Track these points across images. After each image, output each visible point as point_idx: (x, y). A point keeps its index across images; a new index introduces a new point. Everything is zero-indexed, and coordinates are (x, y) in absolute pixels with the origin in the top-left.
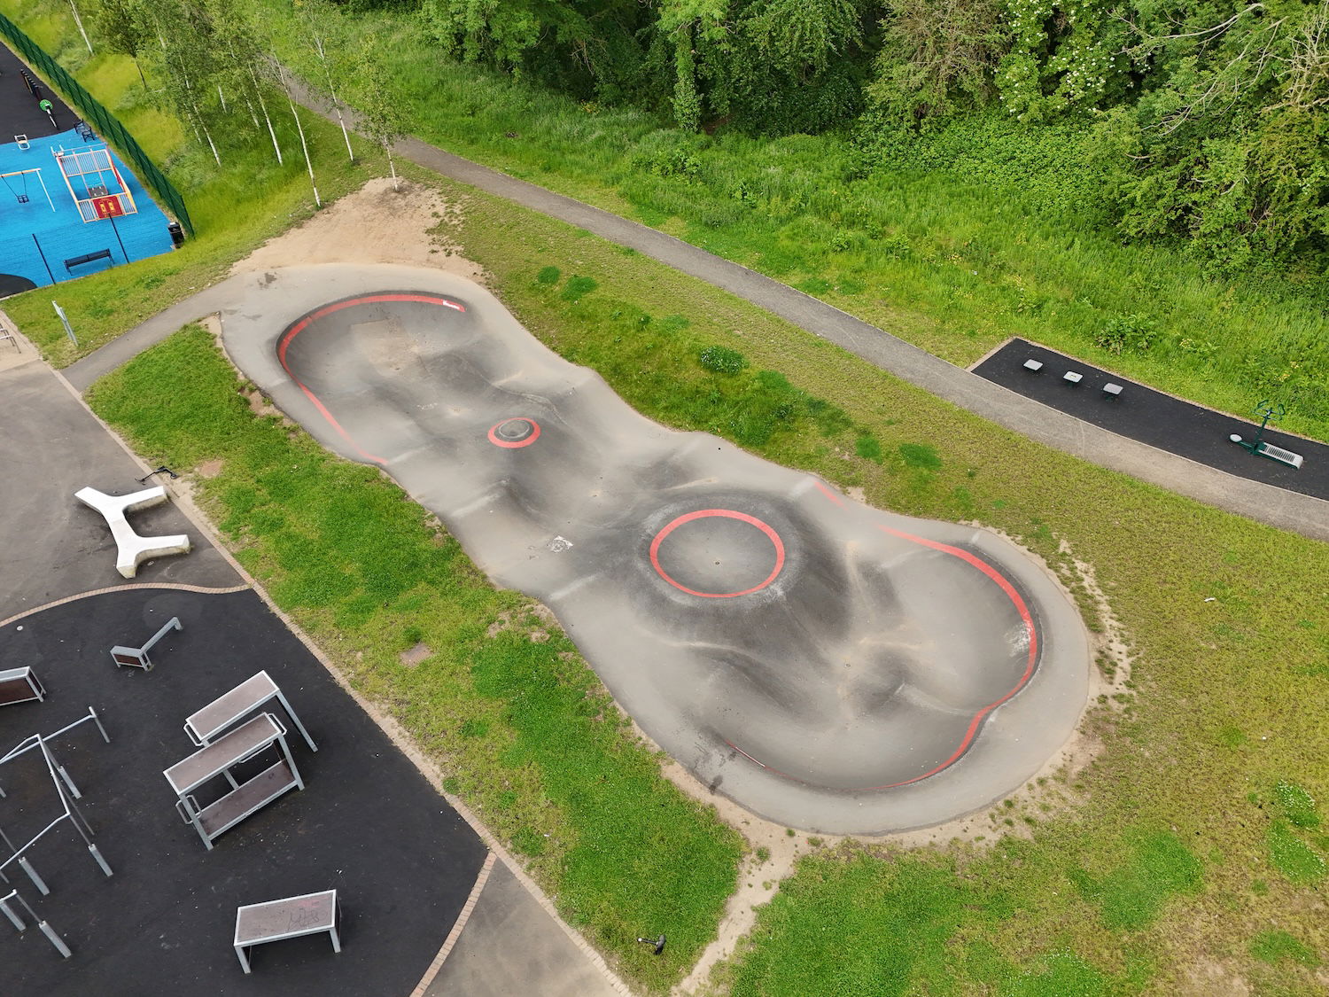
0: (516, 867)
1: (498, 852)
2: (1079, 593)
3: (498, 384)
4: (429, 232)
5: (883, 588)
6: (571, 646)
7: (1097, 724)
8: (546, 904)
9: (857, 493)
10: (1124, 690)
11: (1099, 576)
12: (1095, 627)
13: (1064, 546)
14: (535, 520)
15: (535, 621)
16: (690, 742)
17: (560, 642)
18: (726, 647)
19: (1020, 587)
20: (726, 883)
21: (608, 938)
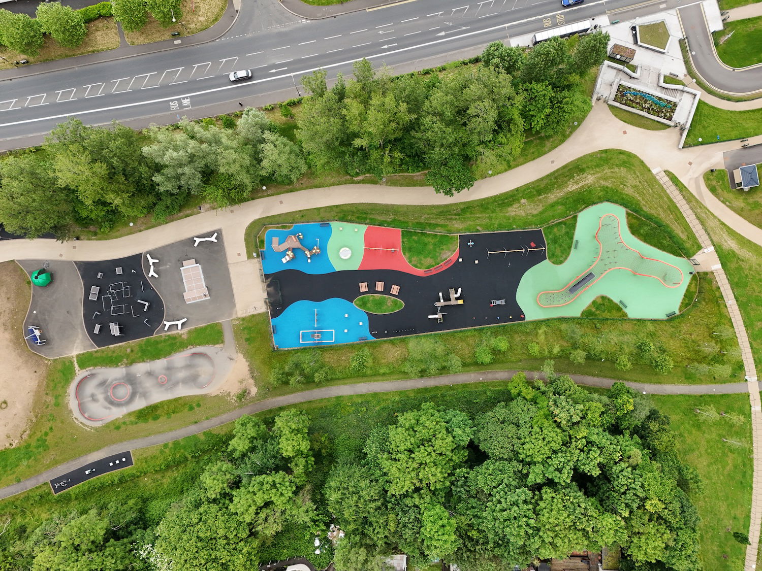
0: (95, 349)
1: (98, 348)
2: (86, 426)
3: (180, 384)
4: (230, 392)
5: (106, 408)
6: (116, 367)
7: (71, 411)
8: (90, 350)
9: (121, 417)
10: (73, 418)
11: (86, 430)
12: (81, 423)
13: (92, 431)
14: (145, 374)
15: (122, 365)
16: (94, 372)
17: (117, 366)
18: (107, 383)
19: (91, 420)
20: (79, 366)
21: (83, 354)
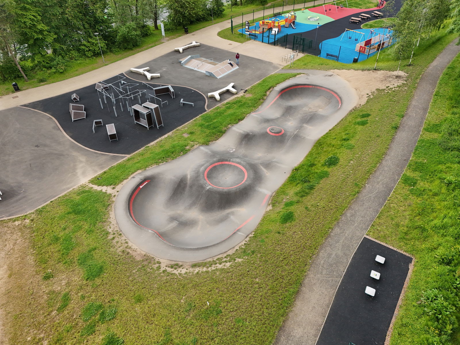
0: (125, 159)
1: (128, 156)
4: (377, 89)
7: (148, 259)
8: (115, 164)
9: (269, 208)
10: (162, 269)
12: (194, 266)
14: (240, 144)
18: (189, 182)
21: (104, 173)
